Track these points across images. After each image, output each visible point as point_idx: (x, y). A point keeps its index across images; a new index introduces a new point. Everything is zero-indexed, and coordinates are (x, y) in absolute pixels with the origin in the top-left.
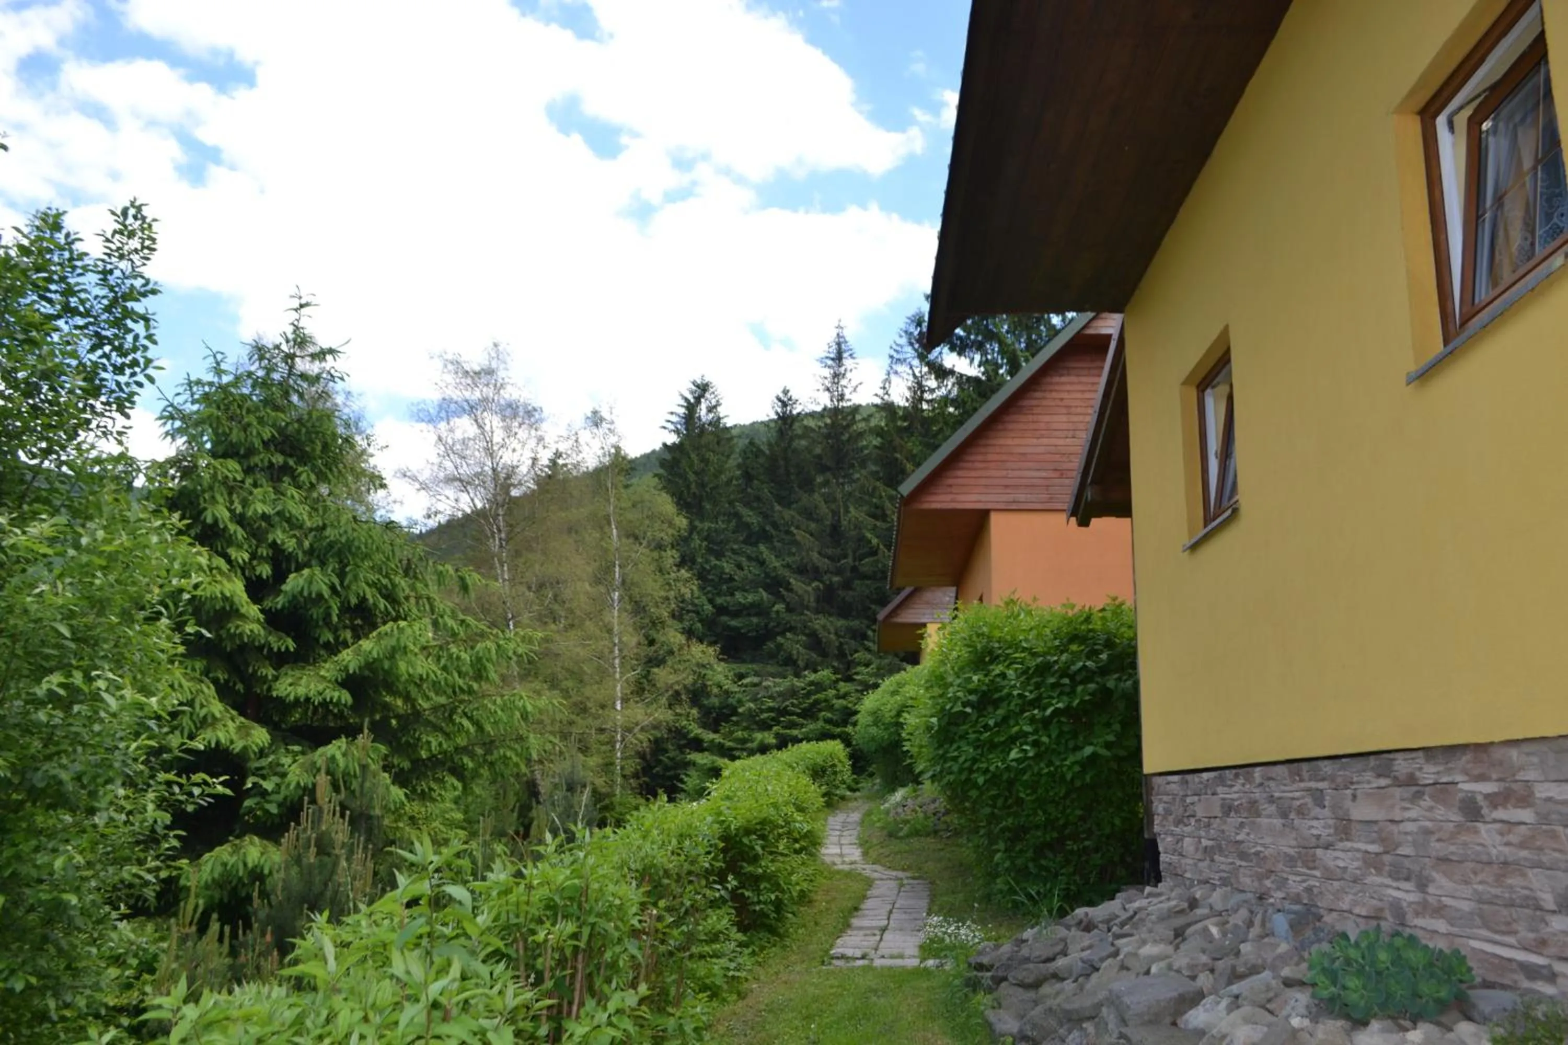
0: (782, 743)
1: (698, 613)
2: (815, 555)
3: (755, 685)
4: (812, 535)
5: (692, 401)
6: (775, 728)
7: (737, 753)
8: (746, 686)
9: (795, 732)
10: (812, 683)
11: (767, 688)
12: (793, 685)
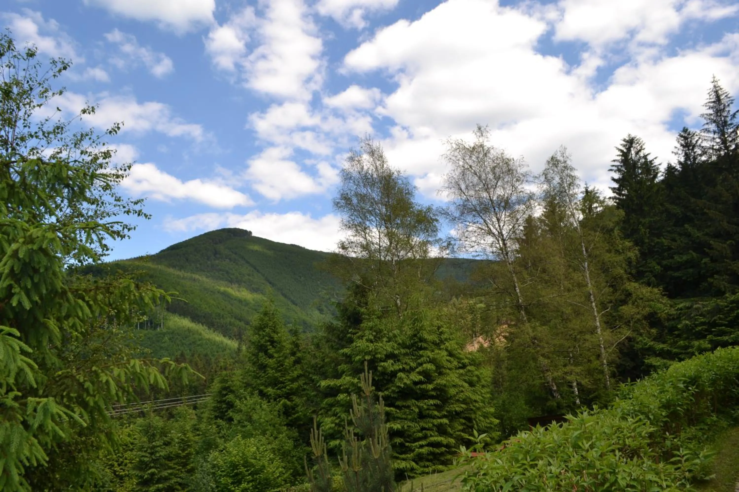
0: (715, 346)
1: (651, 272)
2: (725, 224)
3: (688, 308)
4: (720, 212)
5: (625, 150)
6: (708, 337)
7: (682, 356)
8: (681, 309)
9: (725, 338)
10: (732, 302)
11: (697, 309)
12: (718, 305)
